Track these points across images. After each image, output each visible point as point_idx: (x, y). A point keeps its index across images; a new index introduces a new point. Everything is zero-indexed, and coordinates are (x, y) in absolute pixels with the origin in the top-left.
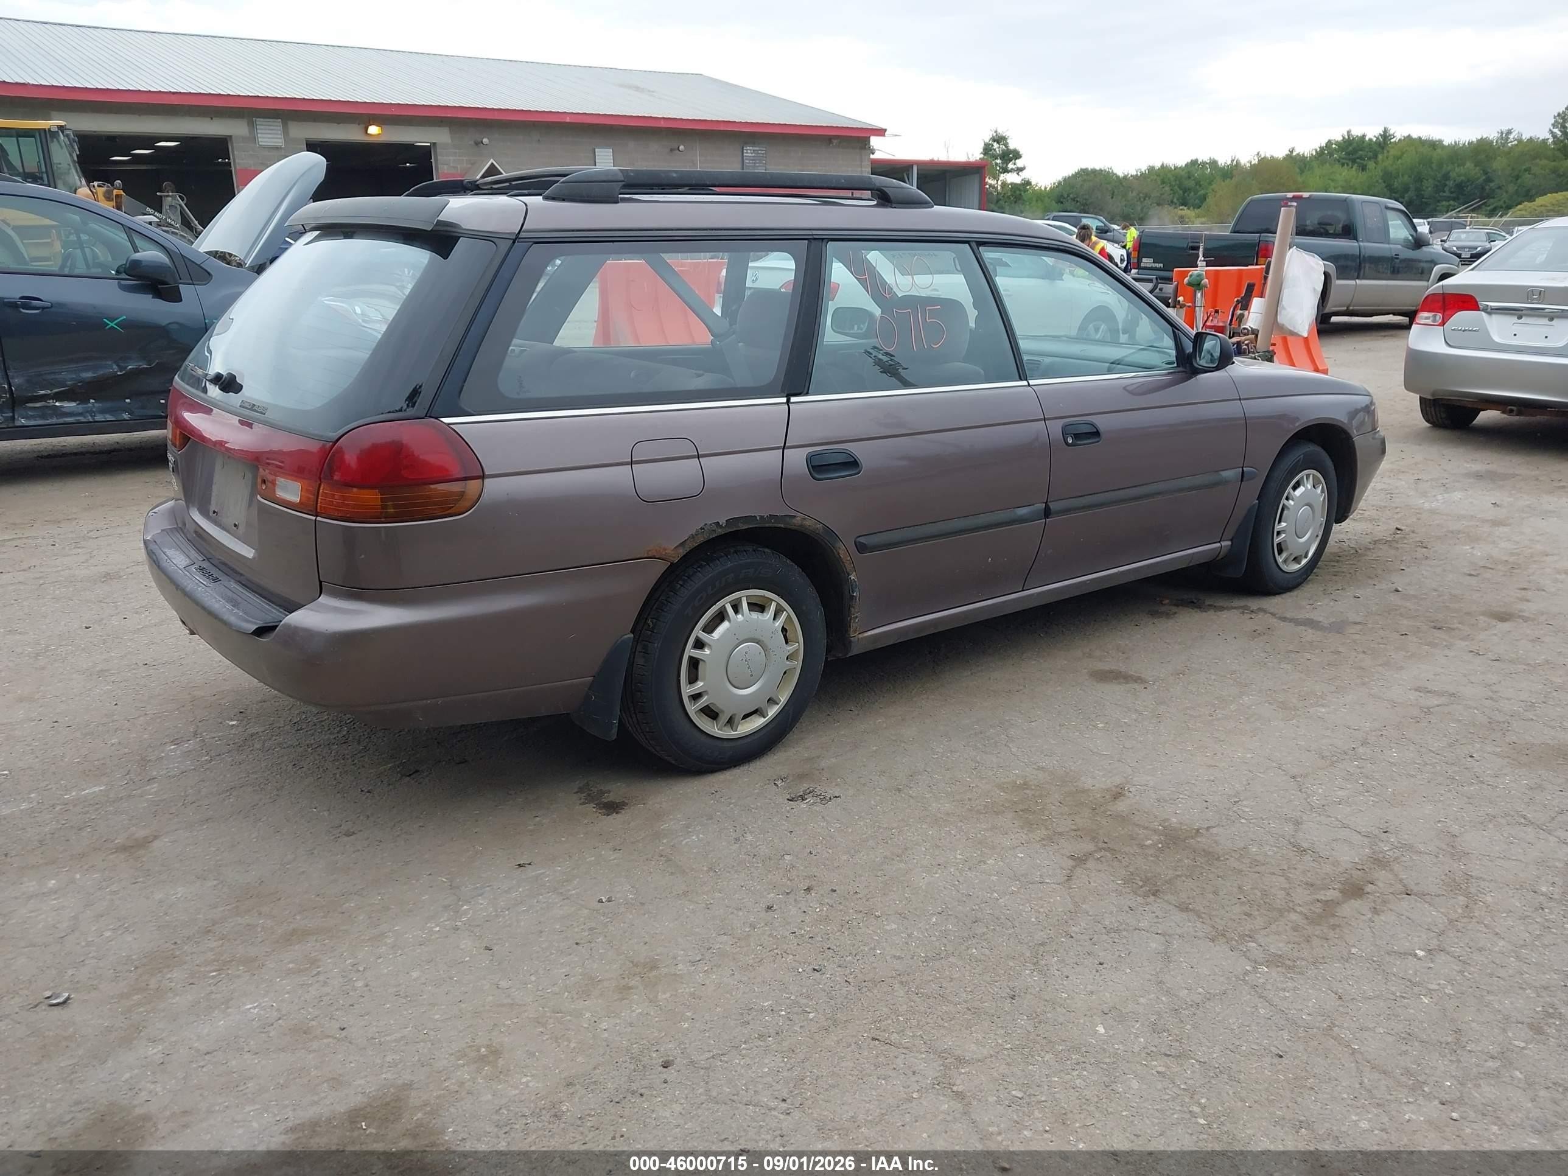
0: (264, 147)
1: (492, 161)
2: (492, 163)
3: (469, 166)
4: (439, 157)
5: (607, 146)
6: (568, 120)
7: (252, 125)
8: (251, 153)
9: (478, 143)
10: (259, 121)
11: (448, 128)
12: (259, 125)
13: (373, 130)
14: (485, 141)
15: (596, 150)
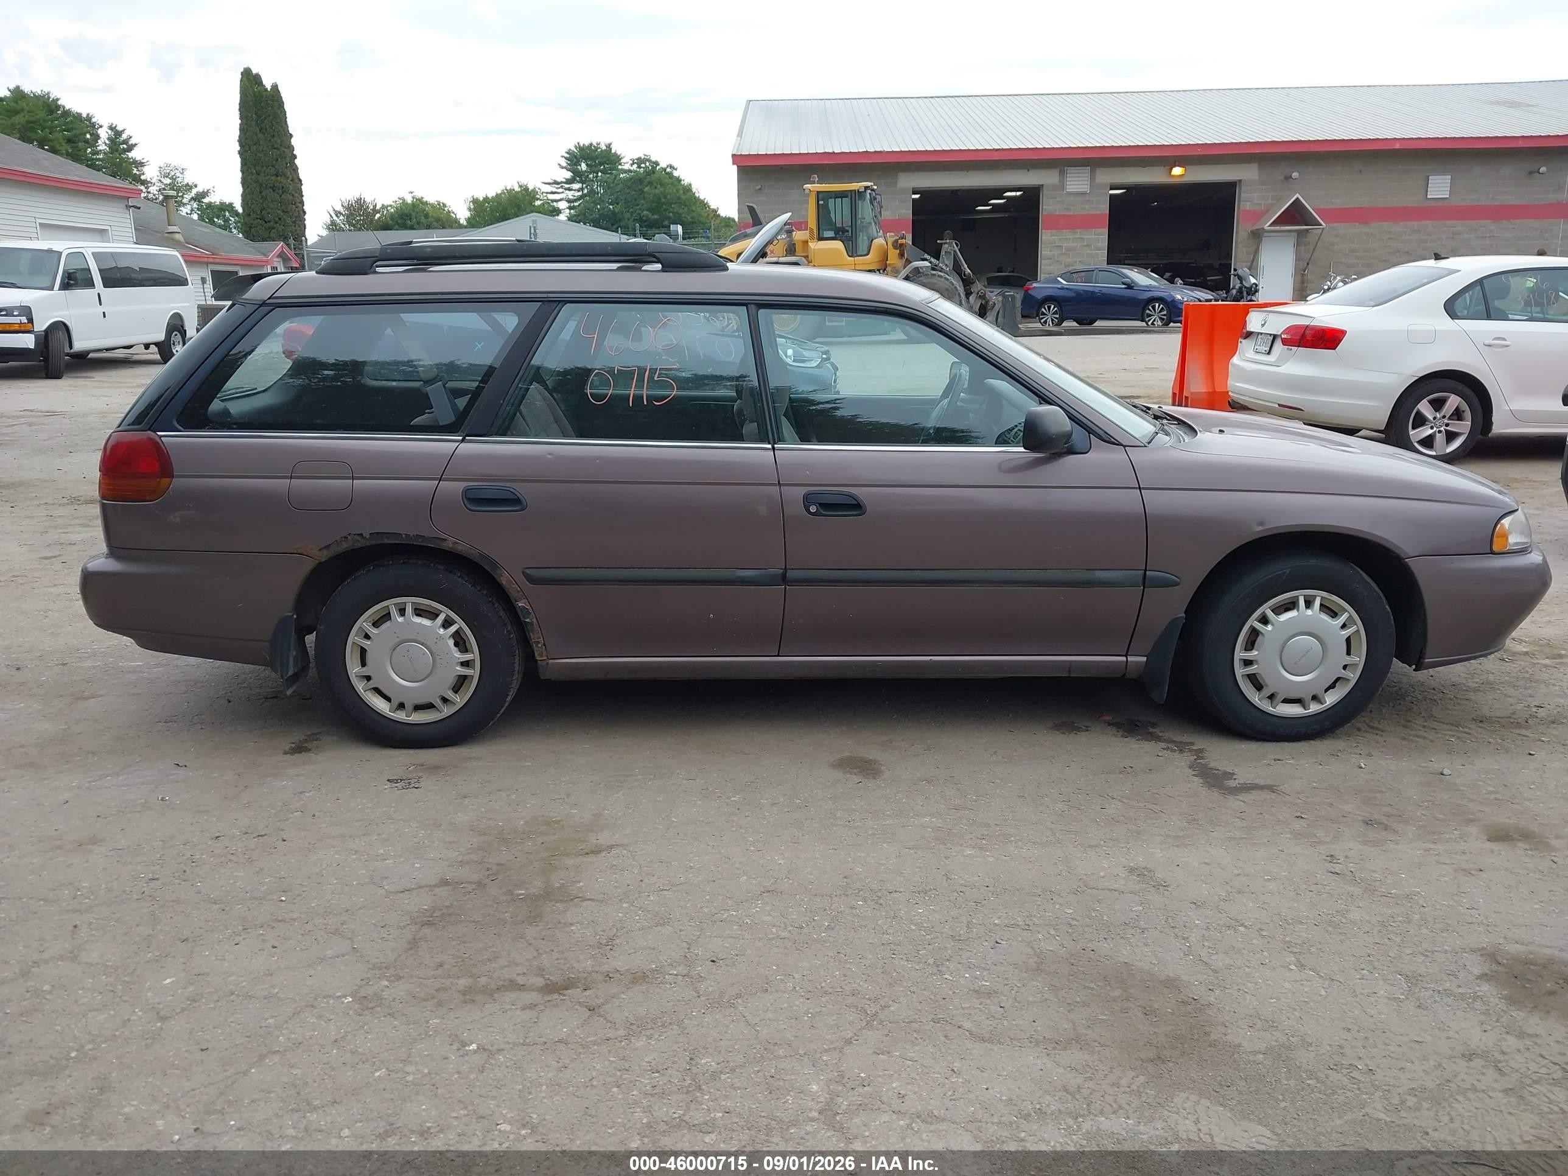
0: (1070, 194)
1: (1297, 195)
2: (1297, 198)
3: (1275, 202)
4: (1242, 195)
5: (1444, 173)
6: (1397, 146)
7: (1062, 173)
8: (1058, 199)
9: (1288, 178)
10: (1070, 170)
11: (1257, 165)
12: (1070, 173)
13: (1177, 171)
14: (1295, 175)
15: (1430, 177)
